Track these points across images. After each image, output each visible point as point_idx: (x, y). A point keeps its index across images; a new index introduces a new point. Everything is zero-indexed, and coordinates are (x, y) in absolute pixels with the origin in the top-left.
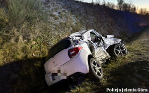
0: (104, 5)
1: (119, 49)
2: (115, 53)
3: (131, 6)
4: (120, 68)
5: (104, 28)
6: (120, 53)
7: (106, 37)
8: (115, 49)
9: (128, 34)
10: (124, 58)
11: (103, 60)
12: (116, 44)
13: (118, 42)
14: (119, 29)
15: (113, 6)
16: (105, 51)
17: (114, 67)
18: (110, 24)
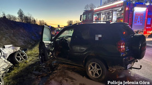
0: (5, 17)
1: (20, 56)
2: (17, 60)
3: (31, 19)
4: (21, 71)
5: (6, 40)
6: (22, 59)
7: (4, 47)
8: (16, 56)
9: (31, 42)
10: (26, 63)
11: (5, 70)
12: (16, 52)
13: (18, 50)
14: (23, 38)
15: (15, 18)
16: (6, 61)
17: (16, 72)
18: (12, 35)
